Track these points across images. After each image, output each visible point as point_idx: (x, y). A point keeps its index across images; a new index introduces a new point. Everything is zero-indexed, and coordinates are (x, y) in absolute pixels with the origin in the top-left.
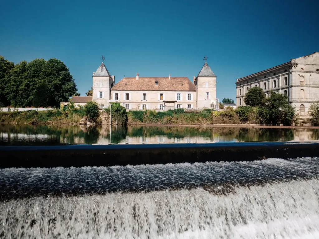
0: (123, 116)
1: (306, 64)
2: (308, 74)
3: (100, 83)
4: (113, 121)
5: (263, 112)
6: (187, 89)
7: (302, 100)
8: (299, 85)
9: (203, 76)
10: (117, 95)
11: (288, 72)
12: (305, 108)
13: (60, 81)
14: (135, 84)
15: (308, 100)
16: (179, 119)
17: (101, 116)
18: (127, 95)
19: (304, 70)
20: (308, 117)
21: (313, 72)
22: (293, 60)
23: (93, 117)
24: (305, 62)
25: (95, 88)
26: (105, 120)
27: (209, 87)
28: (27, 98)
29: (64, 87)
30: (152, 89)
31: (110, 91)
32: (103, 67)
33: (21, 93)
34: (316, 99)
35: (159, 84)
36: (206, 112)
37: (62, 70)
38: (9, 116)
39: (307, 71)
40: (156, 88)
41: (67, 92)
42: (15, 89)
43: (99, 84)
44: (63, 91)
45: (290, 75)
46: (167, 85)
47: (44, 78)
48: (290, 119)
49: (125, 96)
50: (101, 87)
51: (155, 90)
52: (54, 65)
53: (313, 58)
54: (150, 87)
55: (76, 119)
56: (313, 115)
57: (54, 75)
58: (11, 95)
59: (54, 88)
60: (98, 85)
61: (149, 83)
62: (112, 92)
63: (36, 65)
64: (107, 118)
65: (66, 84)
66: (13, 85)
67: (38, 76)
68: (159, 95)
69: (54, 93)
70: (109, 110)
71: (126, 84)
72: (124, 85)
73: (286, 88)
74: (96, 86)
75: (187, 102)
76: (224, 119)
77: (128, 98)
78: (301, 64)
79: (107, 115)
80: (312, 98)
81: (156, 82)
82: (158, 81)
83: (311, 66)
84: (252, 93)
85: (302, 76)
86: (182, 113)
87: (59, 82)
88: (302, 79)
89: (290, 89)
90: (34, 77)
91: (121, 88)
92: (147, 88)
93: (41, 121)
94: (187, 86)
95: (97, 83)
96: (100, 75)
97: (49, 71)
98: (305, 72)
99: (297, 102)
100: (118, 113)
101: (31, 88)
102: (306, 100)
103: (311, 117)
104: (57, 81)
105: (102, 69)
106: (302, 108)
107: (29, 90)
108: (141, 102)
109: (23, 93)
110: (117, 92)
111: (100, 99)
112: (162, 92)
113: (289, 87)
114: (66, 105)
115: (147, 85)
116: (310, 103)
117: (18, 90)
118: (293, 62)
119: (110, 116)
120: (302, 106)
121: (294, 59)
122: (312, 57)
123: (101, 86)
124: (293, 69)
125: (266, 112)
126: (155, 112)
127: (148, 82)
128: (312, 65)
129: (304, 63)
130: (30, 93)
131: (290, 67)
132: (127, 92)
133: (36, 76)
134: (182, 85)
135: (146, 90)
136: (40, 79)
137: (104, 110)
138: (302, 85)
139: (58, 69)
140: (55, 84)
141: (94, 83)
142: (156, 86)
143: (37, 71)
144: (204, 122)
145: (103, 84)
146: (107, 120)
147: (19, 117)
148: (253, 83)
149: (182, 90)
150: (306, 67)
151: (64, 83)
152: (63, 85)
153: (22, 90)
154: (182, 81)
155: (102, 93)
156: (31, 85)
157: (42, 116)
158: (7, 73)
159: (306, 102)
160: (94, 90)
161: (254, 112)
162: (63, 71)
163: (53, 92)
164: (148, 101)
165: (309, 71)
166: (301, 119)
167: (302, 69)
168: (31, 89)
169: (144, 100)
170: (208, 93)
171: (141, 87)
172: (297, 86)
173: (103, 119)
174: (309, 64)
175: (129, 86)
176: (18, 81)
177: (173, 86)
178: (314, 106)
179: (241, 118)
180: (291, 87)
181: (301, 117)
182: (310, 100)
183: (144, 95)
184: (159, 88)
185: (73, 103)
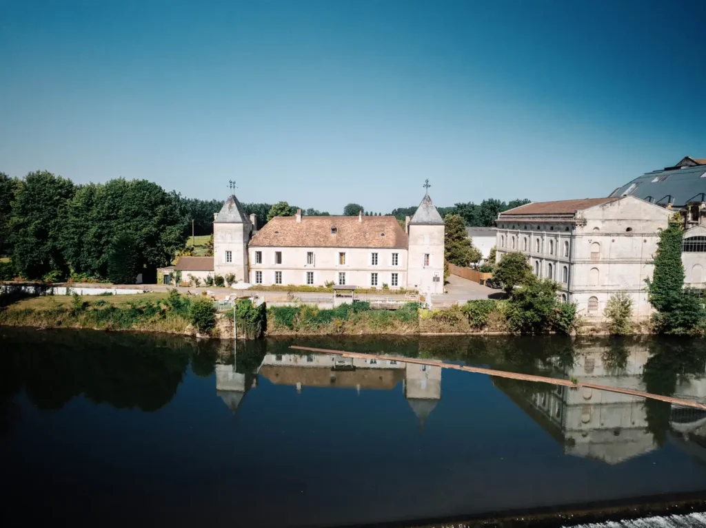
0: (255, 325)
1: (606, 220)
2: (610, 239)
3: (227, 234)
4: (239, 333)
5: (512, 313)
6: (392, 244)
7: (593, 288)
8: (590, 260)
9: (420, 222)
10: (259, 254)
11: (570, 234)
12: (599, 304)
13: (155, 226)
14: (294, 233)
15: (606, 288)
16: (357, 324)
17: (218, 324)
18: (279, 255)
19: (601, 231)
20: (604, 319)
21: (618, 235)
22: (578, 213)
23: (205, 327)
24: (603, 215)
25: (219, 245)
26: (226, 332)
27: (431, 245)
28: (98, 258)
29: (164, 237)
30: (324, 245)
31: (247, 248)
32: (231, 203)
33: (88, 249)
34: (622, 286)
35: (339, 232)
36: (409, 308)
37: (159, 204)
38: (68, 313)
39: (608, 232)
40: (332, 242)
41: (169, 244)
42: (76, 240)
43: (225, 237)
44: (162, 243)
45: (573, 240)
46: (355, 234)
47: (126, 221)
48: (565, 325)
49: (273, 257)
50: (229, 243)
51: (329, 245)
52: (144, 194)
53: (621, 207)
54: (322, 240)
55: (179, 325)
56: (613, 316)
57: (145, 215)
58: (70, 251)
59: (144, 240)
60: (223, 238)
61: (320, 231)
62: (250, 249)
63: (112, 195)
64: (229, 327)
65: (168, 231)
66: (73, 233)
67: (116, 218)
68: (338, 255)
69: (146, 249)
70: (232, 315)
71: (276, 232)
72: (273, 234)
73: (567, 263)
74: (220, 241)
75: (390, 268)
76: (441, 323)
77: (279, 260)
78: (594, 220)
79: (229, 323)
80: (614, 284)
81: (334, 230)
82: (337, 226)
83: (615, 223)
84: (504, 267)
85: (596, 242)
86: (366, 309)
87: (154, 229)
88: (596, 248)
89: (572, 267)
90: (109, 218)
91: (266, 242)
92: (315, 241)
93: (120, 325)
94: (391, 237)
95: (222, 234)
96: (228, 221)
97: (135, 208)
98: (602, 235)
99: (581, 291)
100: (246, 321)
101: (104, 240)
102: (601, 288)
103: (610, 320)
104: (150, 228)
105: (230, 208)
106: (593, 304)
107: (102, 242)
108: (303, 267)
109: (91, 248)
110: (259, 249)
111: (229, 265)
112: (342, 250)
113: (571, 264)
114: (168, 274)
115: (317, 234)
116: (609, 294)
117: (82, 242)
118: (578, 216)
119: (234, 324)
120: (595, 299)
121: (581, 211)
122: (619, 204)
123: (229, 240)
124: (578, 230)
125: (517, 315)
126: (316, 309)
127: (319, 227)
128: (618, 220)
129: (601, 218)
130: (102, 249)
131: (573, 226)
132: (278, 250)
133: (112, 216)
134: (383, 235)
135: (312, 245)
136: (119, 224)
137: (224, 315)
138: (594, 260)
139: (151, 202)
140: (147, 234)
142: (333, 236)
143: (115, 208)
144: (404, 329)
145: (232, 237)
146: (228, 332)
147: (85, 316)
148: (521, 233)
149: (382, 246)
150: (604, 225)
151: (164, 228)
152: (161, 233)
153: (89, 243)
154: (384, 226)
155: (231, 252)
156: (104, 235)
157: (122, 315)
158: (61, 208)
159: (601, 291)
160: (217, 248)
161: (498, 310)
162: (161, 206)
163: (144, 248)
164: (317, 267)
165: (611, 232)
166: (590, 324)
167: (597, 228)
168: (105, 242)
169: (309, 265)
170: (428, 255)
171: (304, 238)
172: (584, 262)
173: (223, 330)
174: (611, 220)
175: (282, 238)
176: (82, 226)
177: (365, 236)
178: (617, 298)
179: (472, 323)
180: (572, 264)
181: (589, 321)
182: (610, 288)
183: (310, 254)
184: (338, 240)
185: (179, 272)
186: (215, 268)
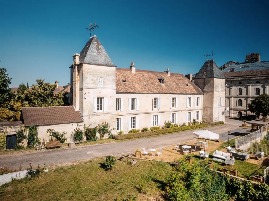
3: (99, 79)
14: (137, 81)
25: (89, 90)
27: (221, 92)
30: (164, 92)
35: (164, 82)
43: (96, 81)
46: (173, 84)
49: (129, 104)
50: (101, 88)
51: (167, 92)
60: (94, 82)
61: (153, 81)
68: (171, 100)
71: (124, 81)
72: (121, 82)
74: (91, 86)
75: (196, 108)
81: (162, 80)
91: (123, 89)
92: (156, 89)
94: (191, 87)
95: (93, 78)
96: (99, 62)
105: (98, 49)
110: (118, 96)
111: (99, 114)
112: (173, 96)
123: (100, 85)
132: (134, 96)
134: (187, 85)
135: (157, 92)
141: (87, 78)
142: (163, 85)
145: (104, 82)
149: (192, 93)
160: (87, 94)
169: (155, 109)
177: (179, 86)
184: (168, 89)
185: (33, 128)
186: (85, 119)
